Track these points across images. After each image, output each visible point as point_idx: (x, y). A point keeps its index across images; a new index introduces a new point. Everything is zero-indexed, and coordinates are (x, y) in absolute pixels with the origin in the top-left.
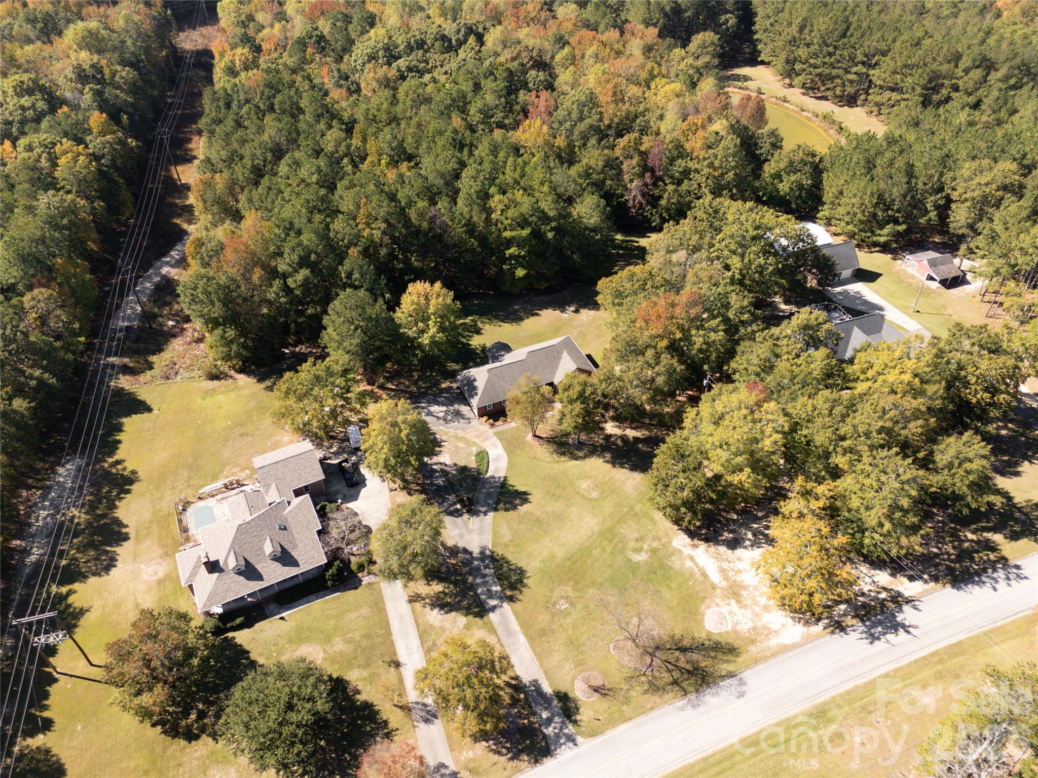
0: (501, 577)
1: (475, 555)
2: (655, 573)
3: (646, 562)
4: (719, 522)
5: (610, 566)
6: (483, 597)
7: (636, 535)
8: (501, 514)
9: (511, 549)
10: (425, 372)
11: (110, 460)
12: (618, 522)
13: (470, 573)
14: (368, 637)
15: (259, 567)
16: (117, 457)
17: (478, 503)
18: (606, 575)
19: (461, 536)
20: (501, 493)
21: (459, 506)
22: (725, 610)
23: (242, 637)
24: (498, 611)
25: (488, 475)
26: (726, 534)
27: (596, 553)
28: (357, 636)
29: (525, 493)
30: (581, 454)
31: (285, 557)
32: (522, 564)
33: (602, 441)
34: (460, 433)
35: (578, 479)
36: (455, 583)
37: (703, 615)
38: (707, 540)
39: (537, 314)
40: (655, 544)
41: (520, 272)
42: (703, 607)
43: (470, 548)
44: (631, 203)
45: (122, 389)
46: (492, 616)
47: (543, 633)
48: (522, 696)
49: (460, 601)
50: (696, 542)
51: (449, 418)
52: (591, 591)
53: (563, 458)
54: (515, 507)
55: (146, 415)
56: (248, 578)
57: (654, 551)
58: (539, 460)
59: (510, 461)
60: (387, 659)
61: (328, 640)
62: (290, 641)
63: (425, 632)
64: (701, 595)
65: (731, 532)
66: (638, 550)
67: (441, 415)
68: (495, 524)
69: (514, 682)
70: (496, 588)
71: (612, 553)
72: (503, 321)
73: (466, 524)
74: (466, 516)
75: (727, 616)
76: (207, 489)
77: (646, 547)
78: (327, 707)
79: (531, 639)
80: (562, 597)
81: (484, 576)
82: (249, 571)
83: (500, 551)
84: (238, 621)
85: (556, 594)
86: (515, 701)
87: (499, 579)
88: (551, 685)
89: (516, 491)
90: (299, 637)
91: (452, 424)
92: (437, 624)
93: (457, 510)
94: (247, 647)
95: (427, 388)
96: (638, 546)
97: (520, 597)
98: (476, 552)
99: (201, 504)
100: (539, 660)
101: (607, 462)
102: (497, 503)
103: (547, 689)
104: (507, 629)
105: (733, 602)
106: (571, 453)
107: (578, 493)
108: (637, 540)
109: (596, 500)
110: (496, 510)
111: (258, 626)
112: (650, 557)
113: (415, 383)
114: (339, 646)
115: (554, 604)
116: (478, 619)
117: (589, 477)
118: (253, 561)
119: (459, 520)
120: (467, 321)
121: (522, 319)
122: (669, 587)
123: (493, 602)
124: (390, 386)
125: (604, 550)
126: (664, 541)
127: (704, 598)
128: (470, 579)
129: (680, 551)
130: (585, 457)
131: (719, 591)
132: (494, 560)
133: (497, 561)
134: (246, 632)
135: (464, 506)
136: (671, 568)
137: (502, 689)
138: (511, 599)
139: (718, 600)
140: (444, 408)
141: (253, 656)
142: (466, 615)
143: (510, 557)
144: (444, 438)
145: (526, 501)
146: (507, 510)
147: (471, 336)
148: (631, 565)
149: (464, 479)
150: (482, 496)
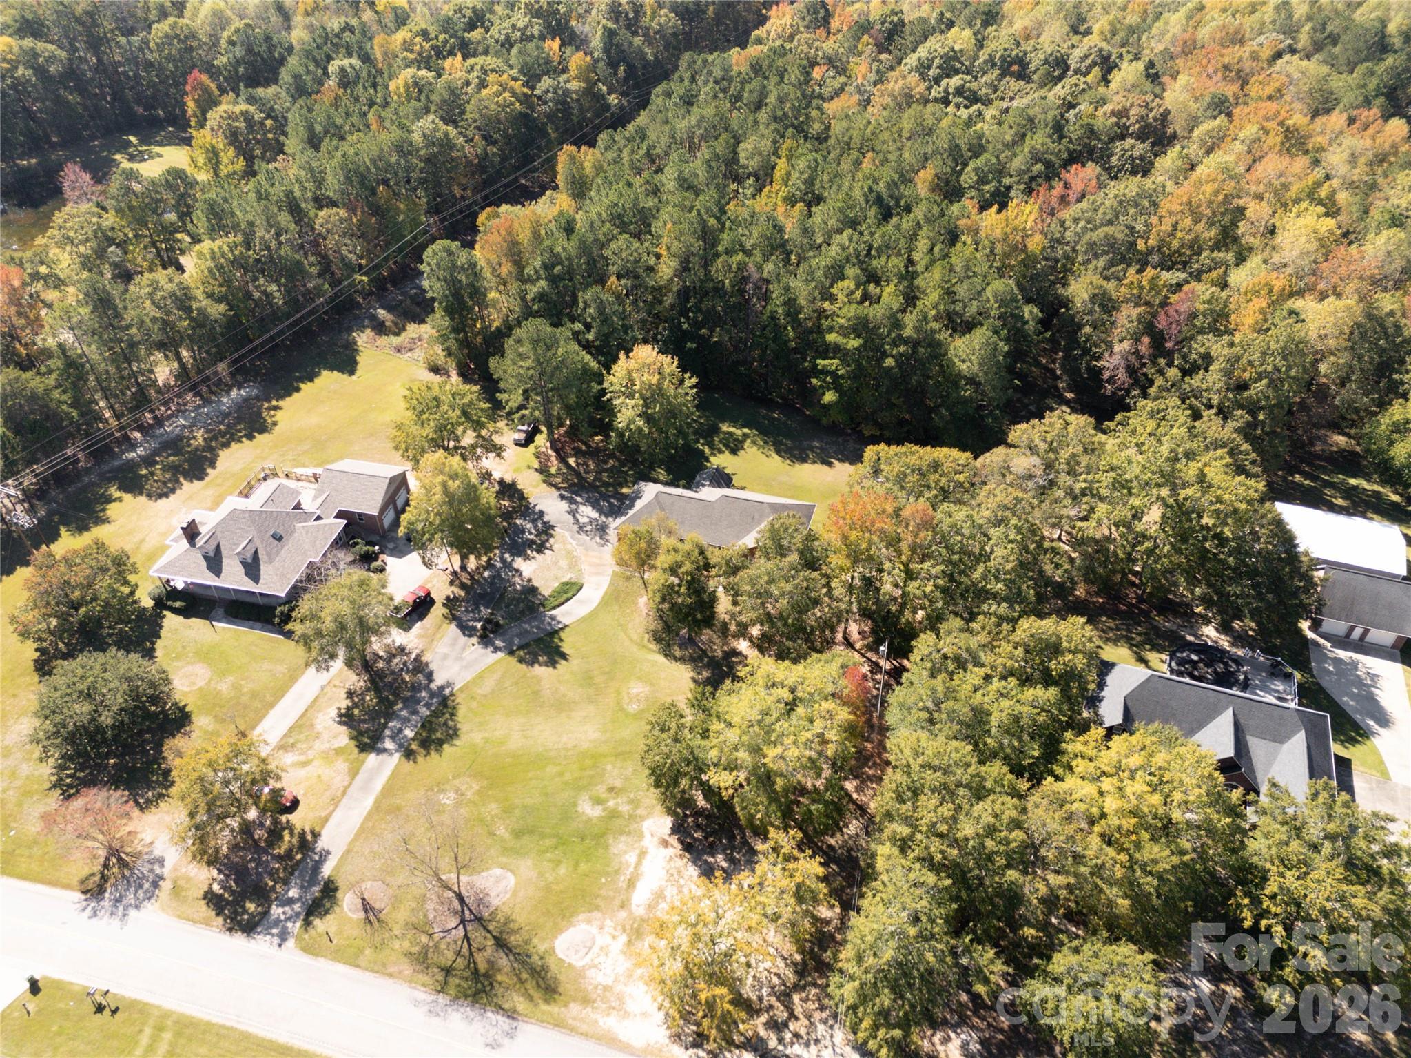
0: (427, 725)
1: (433, 686)
2: (583, 839)
3: (590, 819)
4: (732, 838)
5: (547, 795)
6: (387, 732)
7: (618, 783)
8: (512, 661)
9: (474, 704)
10: (623, 464)
11: (274, 403)
12: (617, 755)
13: (406, 701)
14: (254, 695)
15: (225, 561)
16: (281, 403)
17: (502, 634)
18: (528, 801)
19: (445, 657)
20: (539, 641)
21: (479, 625)
22: (606, 939)
23: (171, 621)
24: (384, 756)
25: (553, 612)
26: (720, 857)
27: (551, 770)
28: (247, 687)
29: (564, 656)
30: (678, 653)
31: (252, 568)
32: (464, 726)
33: (719, 654)
34: (579, 552)
35: (639, 678)
36: (382, 700)
37: (571, 925)
38: (688, 847)
39: (830, 465)
40: (625, 809)
41: (829, 397)
42: (581, 917)
43: (435, 676)
45: (355, 343)
46: (372, 758)
47: (395, 811)
48: (299, 857)
49: (364, 721)
50: (673, 840)
51: (589, 528)
52: (493, 806)
53: (653, 646)
54: (532, 663)
55: (345, 376)
56: (210, 568)
57: (614, 814)
58: (625, 632)
59: (594, 614)
60: (242, 728)
61: (223, 674)
62: (197, 653)
63: (301, 726)
64: (598, 901)
65: (731, 860)
66: (598, 801)
67: (584, 520)
68: (490, 669)
69: (309, 837)
70: (409, 733)
71: (566, 783)
72: (778, 452)
73: (464, 649)
74: (475, 640)
75: (595, 949)
76: (300, 471)
77: (611, 803)
78: (110, 722)
79: (377, 806)
80: (457, 791)
81: (415, 712)
82: (214, 562)
83: (459, 699)
84: (178, 604)
85: (456, 782)
86: (289, 854)
87: (423, 726)
88: (336, 868)
89: (558, 647)
90: (205, 655)
91: (584, 536)
92: (319, 727)
93: (474, 628)
94: (163, 633)
95: (606, 485)
96: (604, 796)
97: (420, 759)
98: (439, 680)
99: (282, 481)
100: (357, 836)
101: (694, 680)
102: (520, 648)
103: (327, 870)
104: (370, 780)
105: (624, 939)
106: (669, 645)
107: (619, 693)
108: (611, 790)
109: (627, 715)
110: (511, 653)
111: (194, 621)
112: (601, 818)
113: (599, 472)
114: (224, 687)
115: (443, 791)
116: (356, 750)
117: (652, 685)
118: (224, 552)
119: (463, 640)
120: (739, 432)
121: (803, 460)
122: (577, 864)
123: (389, 744)
124: (572, 461)
125: (561, 774)
126: (639, 812)
127: (598, 908)
128: (400, 706)
129: (641, 836)
130: (681, 659)
131: (623, 914)
132: (444, 703)
133: (446, 706)
134: (180, 619)
135: (484, 628)
136: (607, 847)
137: (292, 834)
138: (409, 754)
139: (608, 923)
140: (595, 515)
141: (159, 644)
142: (352, 738)
143: (462, 712)
144: (555, 547)
145: (552, 663)
146: (521, 661)
147: (720, 452)
148: (568, 812)
149: (519, 600)
150: (515, 631)
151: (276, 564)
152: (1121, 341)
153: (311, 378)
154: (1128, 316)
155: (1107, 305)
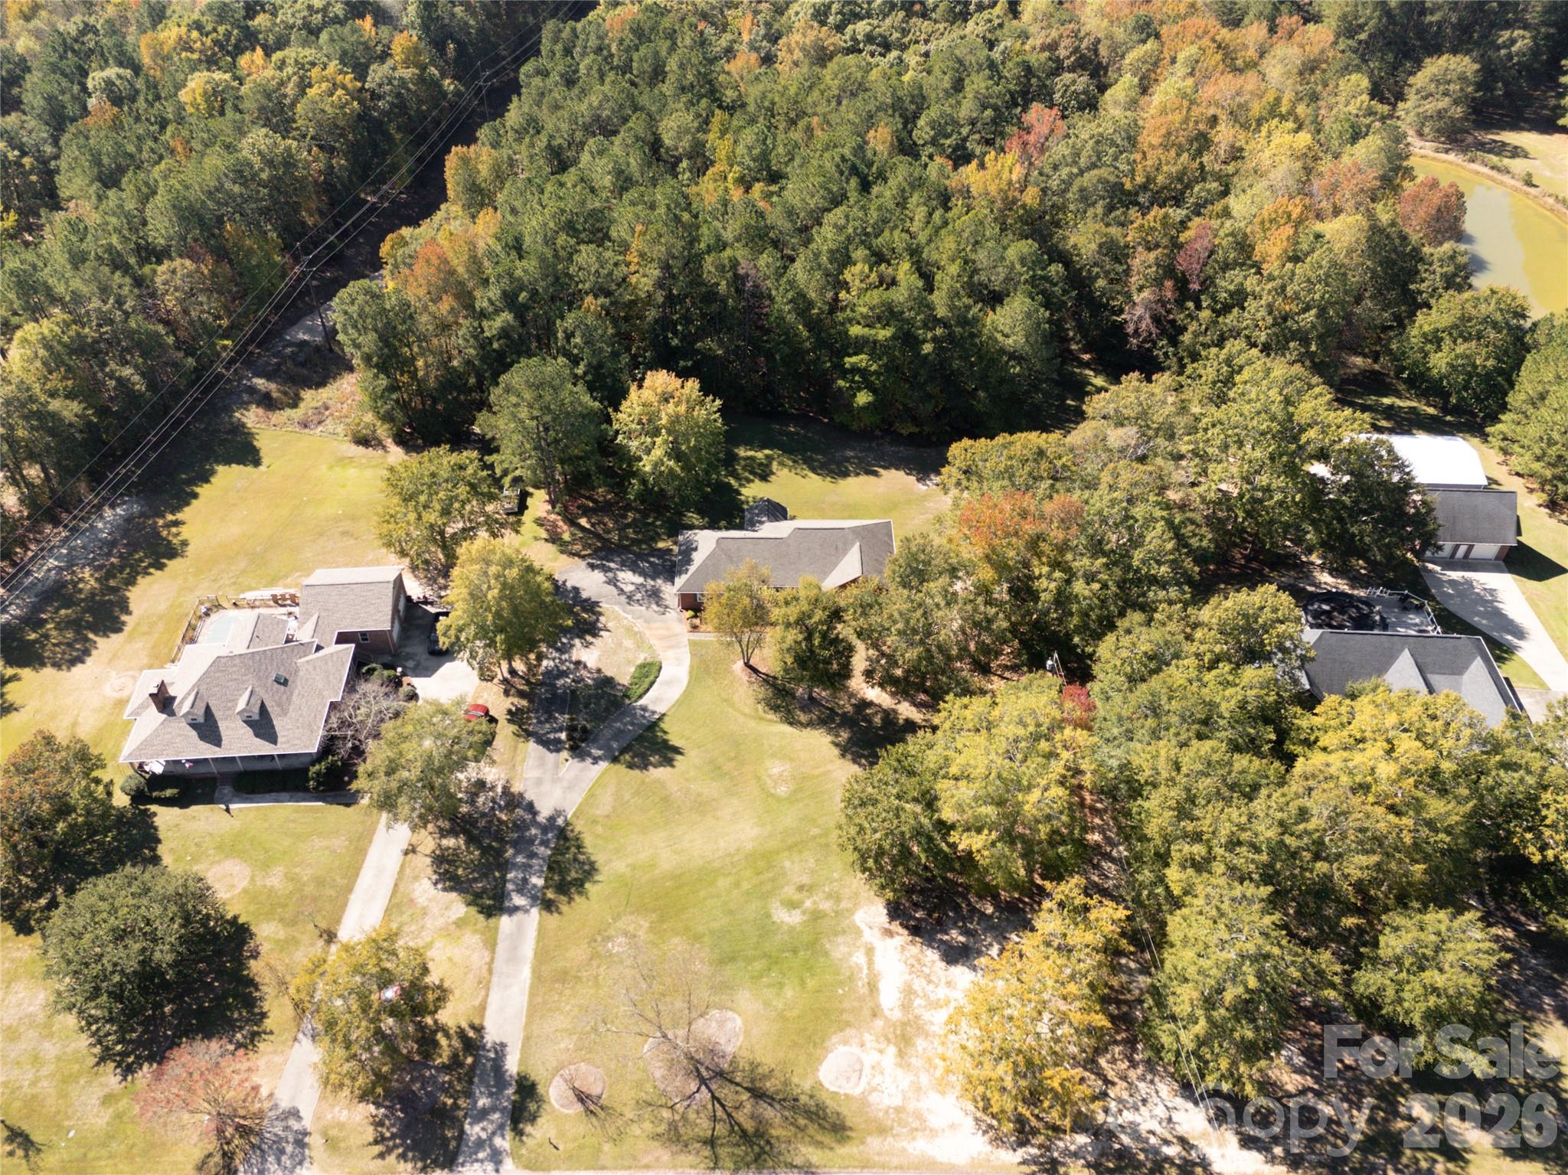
0: (554, 866)
1: (541, 818)
2: (795, 951)
3: (792, 929)
4: (957, 908)
5: (731, 912)
6: (510, 886)
7: (805, 879)
8: (620, 769)
9: (599, 829)
10: (645, 516)
11: (170, 517)
12: (790, 848)
13: (515, 844)
14: (320, 882)
15: (222, 726)
16: (179, 516)
17: (595, 740)
18: (715, 925)
19: (539, 782)
20: (640, 739)
21: (563, 736)
22: (870, 1058)
23: (165, 818)
24: (519, 916)
25: (641, 702)
26: (954, 933)
27: (723, 883)
28: (306, 874)
29: (677, 750)
30: (803, 718)
31: (262, 725)
32: (599, 857)
33: (849, 708)
34: (640, 626)
35: (773, 755)
36: (485, 851)
37: (828, 1051)
38: (915, 931)
39: (875, 474)
40: (826, 906)
41: (863, 398)
42: (835, 1039)
43: (538, 806)
44: (1130, 329)
45: (244, 425)
46: (505, 922)
47: (562, 977)
48: (469, 1060)
49: (475, 880)
50: (896, 926)
51: (638, 596)
52: (676, 940)
53: (771, 716)
54: (644, 766)
55: (250, 469)
56: (203, 737)
57: (816, 916)
58: (732, 706)
59: (688, 694)
60: (323, 925)
61: (266, 866)
62: (219, 848)
63: (398, 906)
64: (845, 1016)
65: (966, 932)
66: (792, 905)
67: (629, 588)
68: (599, 782)
69: (471, 1034)
70: (537, 881)
71: (748, 893)
72: (814, 470)
73: (557, 767)
74: (565, 754)
75: (867, 1071)
76: (250, 595)
77: (808, 904)
79: (538, 977)
80: (626, 934)
81: (533, 855)
82: (207, 728)
83: (579, 826)
84: (169, 793)
85: (619, 924)
86: (455, 1062)
87: (550, 868)
88: (522, 1061)
89: (665, 742)
90: (231, 848)
91: (637, 607)
92: (422, 901)
93: (559, 741)
94: (161, 835)
95: (634, 542)
96: (797, 897)
97: (564, 908)
98: (544, 812)
99: (233, 613)
100: (531, 1015)
101: (837, 745)
102: (623, 751)
103: (512, 1065)
104: (514, 948)
105: (892, 1050)
106: (789, 711)
107: (758, 778)
108: (801, 888)
109: (779, 800)
110: (615, 760)
111: (195, 809)
112: (805, 923)
113: (622, 529)
114: (275, 880)
115: (609, 938)
116: (481, 917)
117: (791, 760)
118: (218, 714)
119: (551, 757)
120: (760, 455)
121: (845, 474)
122: (803, 983)
123: (518, 900)
124: (583, 522)
125: (737, 884)
126: (843, 905)
127: (848, 1024)
128: (510, 852)
129: (858, 932)
130: (810, 724)
131: (879, 1023)
132: (563, 836)
133: (566, 839)
134: (175, 811)
135: (570, 738)
136: (826, 954)
137: (447, 1035)
138: (548, 906)
139: (867, 1037)
140: (639, 580)
141: (161, 850)
142: (469, 904)
143: (588, 841)
144: (610, 625)
145: (669, 762)
146: (631, 766)
147: (749, 481)
148: (765, 926)
149: (598, 697)
150: (608, 733)
151: (292, 714)
152: (1140, 289)
153: (205, 478)
154: (1143, 262)
155: (1118, 253)
